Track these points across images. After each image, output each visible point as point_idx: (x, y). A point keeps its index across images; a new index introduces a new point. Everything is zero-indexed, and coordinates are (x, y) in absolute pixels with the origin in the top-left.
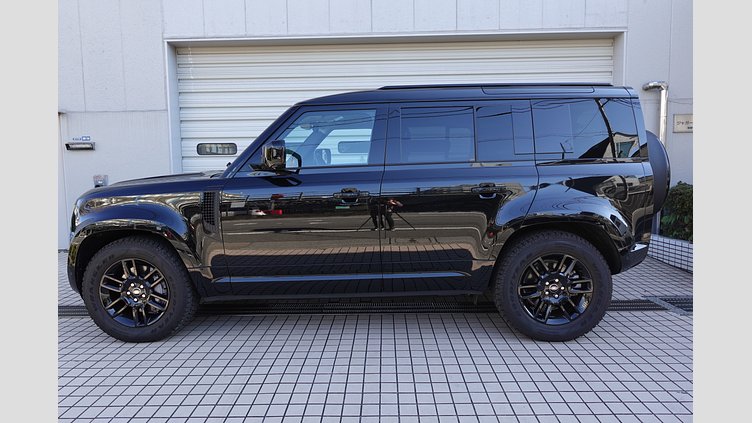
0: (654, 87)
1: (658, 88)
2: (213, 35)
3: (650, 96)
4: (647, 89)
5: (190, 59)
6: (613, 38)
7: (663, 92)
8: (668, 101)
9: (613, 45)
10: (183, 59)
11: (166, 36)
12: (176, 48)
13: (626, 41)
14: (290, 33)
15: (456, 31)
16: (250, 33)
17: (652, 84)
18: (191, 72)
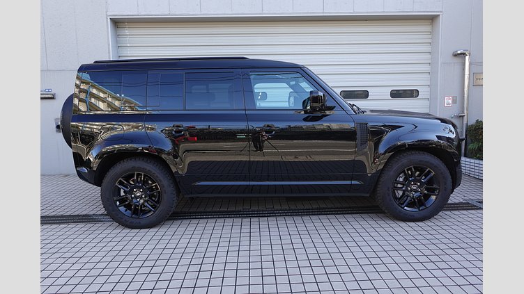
0: (461, 54)
1: (464, 54)
2: (145, 13)
3: (458, 60)
4: (456, 55)
5: (127, 31)
6: (432, 19)
7: (467, 57)
8: (470, 64)
9: (431, 24)
10: (121, 31)
11: (109, 13)
12: (117, 23)
13: (442, 21)
14: (203, 13)
15: (323, 13)
16: (173, 12)
17: (459, 52)
18: (127, 41)
